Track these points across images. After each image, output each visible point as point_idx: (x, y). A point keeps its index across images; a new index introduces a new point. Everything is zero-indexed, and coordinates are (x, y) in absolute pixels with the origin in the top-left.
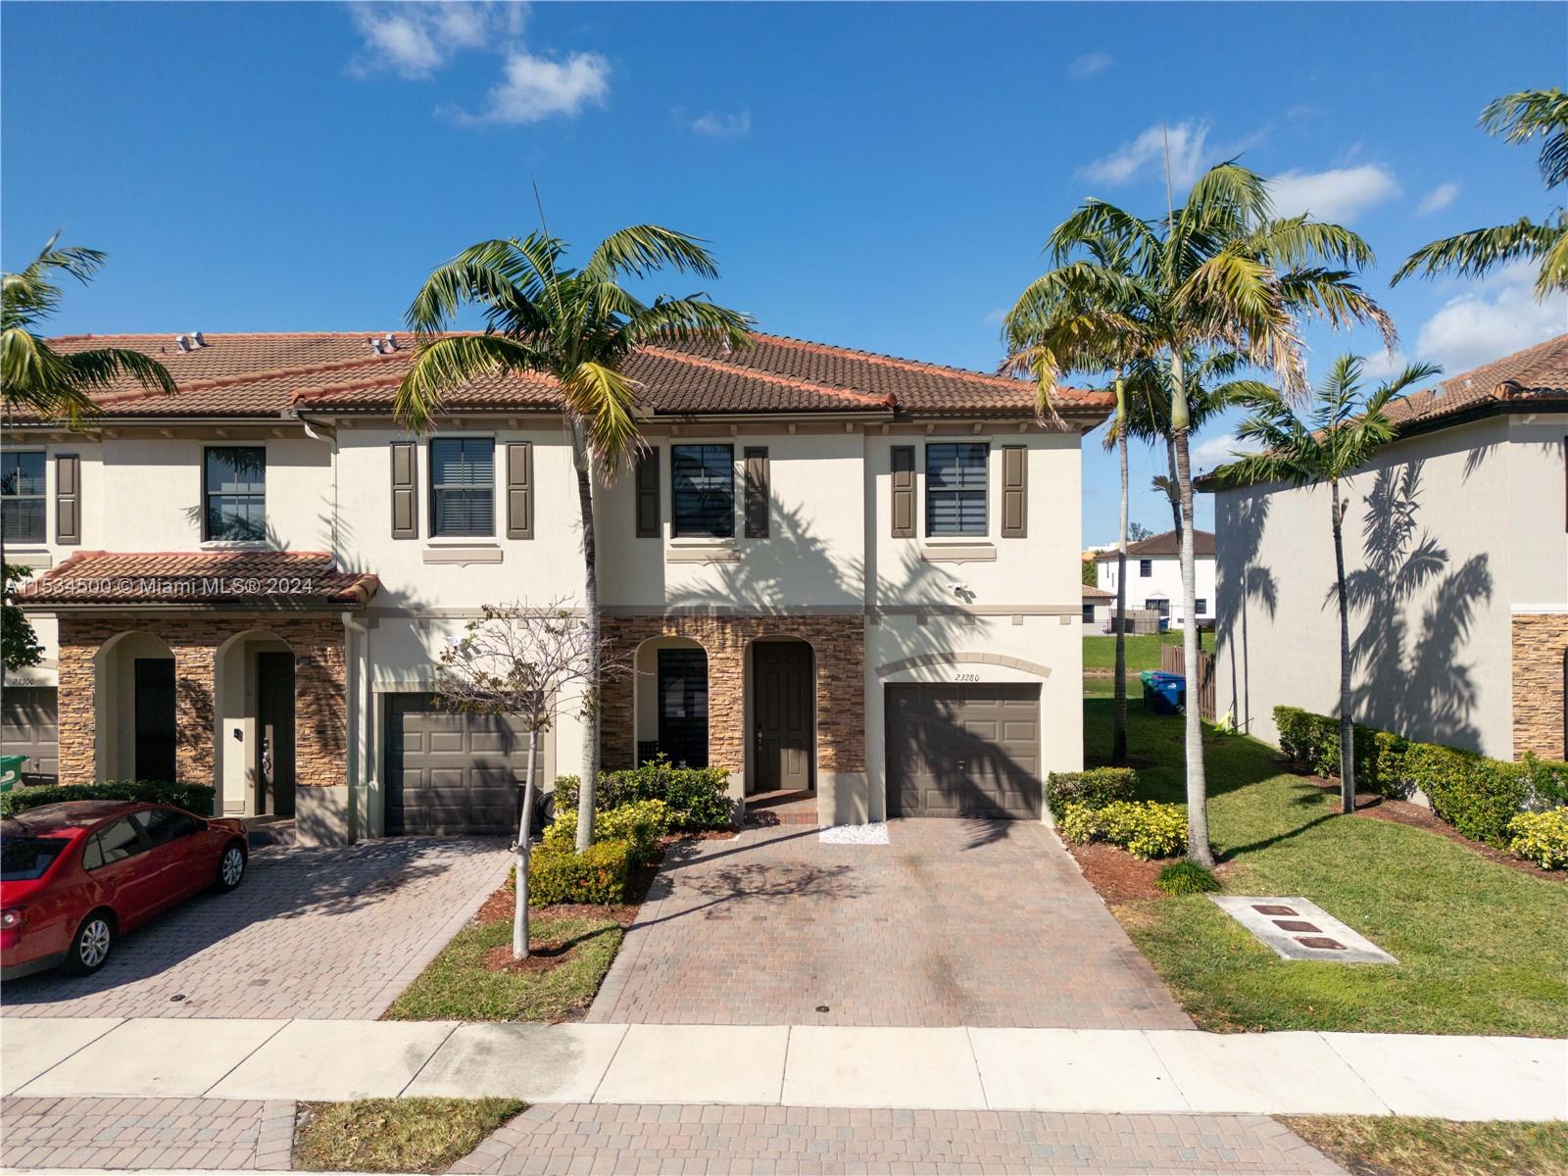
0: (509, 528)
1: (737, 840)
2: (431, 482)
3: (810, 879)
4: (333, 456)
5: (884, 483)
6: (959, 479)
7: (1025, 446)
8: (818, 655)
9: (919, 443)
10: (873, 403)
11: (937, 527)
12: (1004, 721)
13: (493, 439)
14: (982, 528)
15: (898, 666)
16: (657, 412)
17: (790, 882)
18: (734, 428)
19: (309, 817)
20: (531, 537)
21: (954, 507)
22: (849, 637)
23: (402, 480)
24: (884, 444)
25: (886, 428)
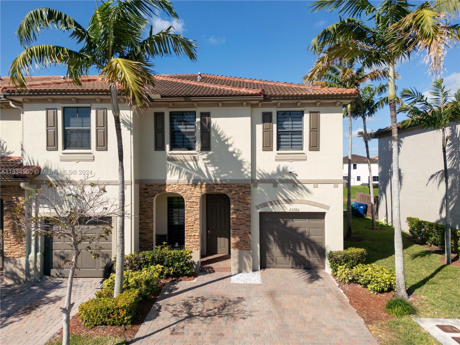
0: (97, 146)
1: (196, 281)
2: (64, 126)
3: (224, 306)
4: (21, 115)
5: (259, 128)
6: (291, 126)
7: (319, 112)
8: (231, 200)
9: (274, 111)
10: (254, 93)
11: (281, 146)
12: (310, 228)
13: (90, 107)
14: (300, 146)
15: (265, 205)
16: (162, 97)
17: (215, 308)
18: (195, 104)
19: (10, 272)
20: (106, 150)
21: (289, 138)
22: (244, 193)
23: (51, 125)
24: (259, 112)
25: (260, 104)
